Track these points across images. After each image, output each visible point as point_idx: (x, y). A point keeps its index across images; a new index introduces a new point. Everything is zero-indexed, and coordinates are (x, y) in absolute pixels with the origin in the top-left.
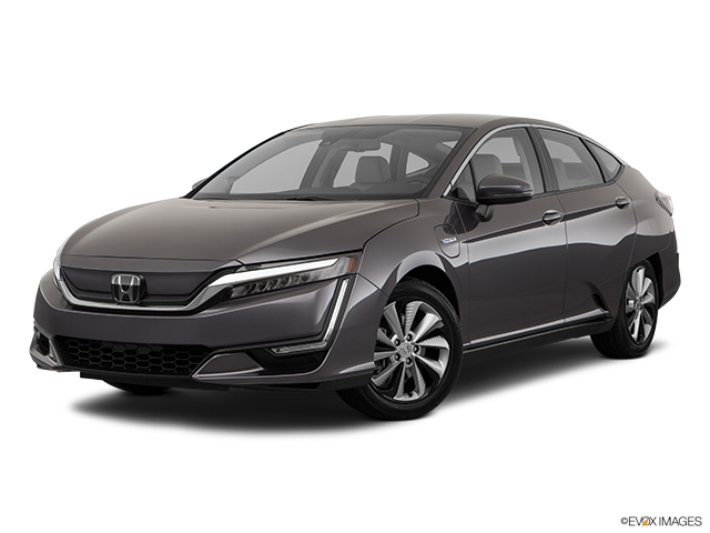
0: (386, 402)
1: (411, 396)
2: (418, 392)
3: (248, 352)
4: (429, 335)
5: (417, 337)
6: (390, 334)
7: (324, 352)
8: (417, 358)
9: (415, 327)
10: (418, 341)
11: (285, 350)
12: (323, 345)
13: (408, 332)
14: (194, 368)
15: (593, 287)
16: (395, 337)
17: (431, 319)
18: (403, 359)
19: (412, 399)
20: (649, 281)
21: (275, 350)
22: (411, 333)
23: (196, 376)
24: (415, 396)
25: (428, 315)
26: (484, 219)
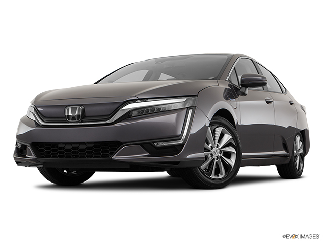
0: (207, 179)
1: (218, 176)
2: (222, 174)
3: (141, 145)
4: (226, 146)
5: (220, 146)
6: (208, 144)
7: (182, 145)
8: (221, 157)
9: (219, 141)
10: (221, 148)
11: (161, 144)
12: (181, 142)
13: (216, 143)
14: (112, 154)
15: (283, 139)
16: (210, 145)
17: (227, 137)
18: (214, 157)
19: (218, 178)
20: (301, 143)
21: (156, 144)
22: (218, 144)
23: (114, 157)
24: (220, 177)
25: (225, 135)
26: (244, 94)
